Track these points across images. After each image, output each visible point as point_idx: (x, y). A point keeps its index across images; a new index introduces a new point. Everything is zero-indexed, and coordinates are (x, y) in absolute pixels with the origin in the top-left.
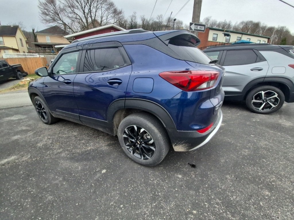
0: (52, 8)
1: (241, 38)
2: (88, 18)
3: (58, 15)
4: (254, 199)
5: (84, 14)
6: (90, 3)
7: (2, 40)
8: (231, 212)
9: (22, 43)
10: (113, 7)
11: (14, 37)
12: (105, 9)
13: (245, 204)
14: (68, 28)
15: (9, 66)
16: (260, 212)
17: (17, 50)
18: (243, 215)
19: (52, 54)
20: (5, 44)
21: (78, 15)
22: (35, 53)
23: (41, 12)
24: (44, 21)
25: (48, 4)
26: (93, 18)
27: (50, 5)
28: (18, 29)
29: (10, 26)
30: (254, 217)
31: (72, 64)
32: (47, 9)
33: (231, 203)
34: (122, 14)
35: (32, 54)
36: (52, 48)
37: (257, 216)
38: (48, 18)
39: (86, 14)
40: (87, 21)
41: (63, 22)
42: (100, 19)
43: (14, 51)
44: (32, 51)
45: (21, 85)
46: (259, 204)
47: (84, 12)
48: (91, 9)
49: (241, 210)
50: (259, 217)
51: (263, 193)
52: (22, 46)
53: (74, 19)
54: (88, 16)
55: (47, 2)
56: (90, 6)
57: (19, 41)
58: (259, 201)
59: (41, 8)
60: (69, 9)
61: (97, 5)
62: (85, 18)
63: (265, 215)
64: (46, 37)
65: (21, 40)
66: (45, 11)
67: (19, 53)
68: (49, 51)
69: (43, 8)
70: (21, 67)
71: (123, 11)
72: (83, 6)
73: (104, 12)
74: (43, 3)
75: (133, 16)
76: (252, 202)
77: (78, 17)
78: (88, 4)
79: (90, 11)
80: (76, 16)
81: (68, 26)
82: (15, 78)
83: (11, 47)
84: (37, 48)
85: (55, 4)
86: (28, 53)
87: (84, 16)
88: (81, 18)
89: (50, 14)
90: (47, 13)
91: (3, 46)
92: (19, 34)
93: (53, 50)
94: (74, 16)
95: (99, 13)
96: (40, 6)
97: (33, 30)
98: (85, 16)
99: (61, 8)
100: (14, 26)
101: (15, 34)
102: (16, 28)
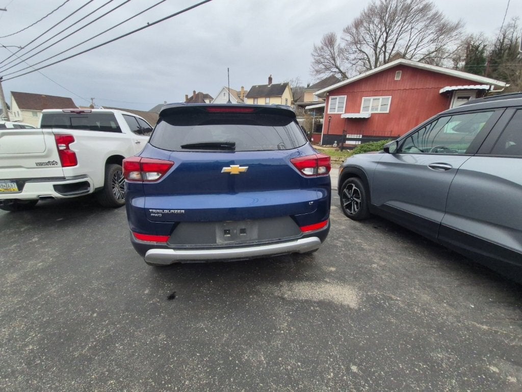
2: (379, 55)
3: (334, 60)
4: (120, 371)
7: (268, 102)
8: (95, 346)
11: (280, 97)
13: (109, 360)
16: (96, 379)
18: (91, 358)
21: (365, 53)
23: (314, 61)
25: (324, 48)
27: (327, 49)
28: (287, 86)
30: (88, 372)
33: (110, 345)
37: (89, 375)
38: (321, 66)
39: (378, 49)
40: (377, 60)
41: (339, 69)
46: (112, 379)
47: (376, 47)
49: (99, 356)
50: (88, 378)
51: (135, 385)
54: (381, 52)
55: (324, 45)
56: (388, 33)
57: (284, 102)
58: (117, 379)
59: (315, 56)
60: (354, 46)
61: (402, 28)
62: (375, 56)
63: (91, 387)
65: (287, 100)
66: (320, 58)
69: (317, 55)
73: (415, 36)
74: (319, 48)
75: (509, 26)
76: (115, 369)
92: (286, 94)
96: (314, 53)
98: (375, 53)
100: (284, 84)
101: (282, 94)
102: (285, 86)
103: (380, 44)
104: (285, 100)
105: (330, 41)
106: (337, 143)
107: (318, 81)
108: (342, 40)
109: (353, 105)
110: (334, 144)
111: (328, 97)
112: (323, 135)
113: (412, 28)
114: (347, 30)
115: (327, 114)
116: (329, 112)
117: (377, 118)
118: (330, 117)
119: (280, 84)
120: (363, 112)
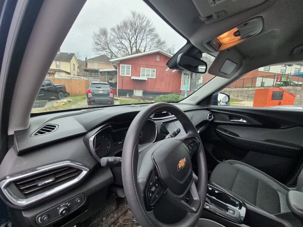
0: (103, 39)
1: (299, 69)
2: (132, 48)
3: (108, 45)
5: (130, 44)
6: (137, 34)
7: (59, 64)
9: (74, 68)
10: (157, 38)
11: (69, 62)
12: (150, 39)
14: (114, 56)
15: (52, 86)
17: (69, 73)
19: (96, 78)
20: (61, 68)
21: (124, 45)
22: (82, 76)
23: (94, 42)
24: (95, 50)
25: (101, 35)
26: (137, 48)
27: (103, 37)
28: (74, 56)
29: (67, 53)
31: (112, 88)
32: (99, 40)
34: (165, 44)
35: (80, 77)
36: (98, 73)
38: (99, 47)
39: (131, 44)
40: (131, 50)
41: (111, 51)
42: (144, 49)
43: (66, 74)
44: (80, 75)
45: (55, 106)
47: (130, 42)
48: (137, 40)
52: (74, 70)
53: (120, 49)
54: (134, 46)
55: (100, 33)
56: (137, 37)
57: (72, 66)
59: (95, 39)
60: (118, 40)
61: (143, 36)
62: (130, 48)
64: (95, 63)
65: (74, 65)
66: (98, 41)
67: (70, 76)
68: (94, 75)
69: (96, 39)
70: (65, 87)
71: (166, 42)
72: (131, 37)
73: (148, 42)
74: (97, 34)
77: (124, 47)
78: (135, 36)
79: (136, 41)
80: (122, 46)
81: (115, 55)
82: (56, 98)
83: (65, 70)
84: (85, 73)
85: (107, 36)
86: (77, 76)
87: (129, 46)
88: (127, 48)
89: (101, 44)
90: (99, 43)
91: (59, 69)
92: (73, 60)
93: (98, 75)
94: (121, 46)
95: (144, 44)
96: (94, 37)
97: (86, 59)
98: (131, 47)
99: (111, 39)
100: (71, 54)
101: (70, 60)
102: (72, 55)
103: (133, 41)
104: (73, 65)
105: (104, 33)
106: (129, 95)
107: (98, 55)
108: (111, 35)
109: (135, 71)
110: (127, 96)
111: (119, 64)
112: (118, 89)
113: (147, 38)
114: (113, 30)
115: (120, 76)
116: (120, 75)
117: (150, 81)
118: (123, 78)
119: (68, 53)
120: (142, 77)
